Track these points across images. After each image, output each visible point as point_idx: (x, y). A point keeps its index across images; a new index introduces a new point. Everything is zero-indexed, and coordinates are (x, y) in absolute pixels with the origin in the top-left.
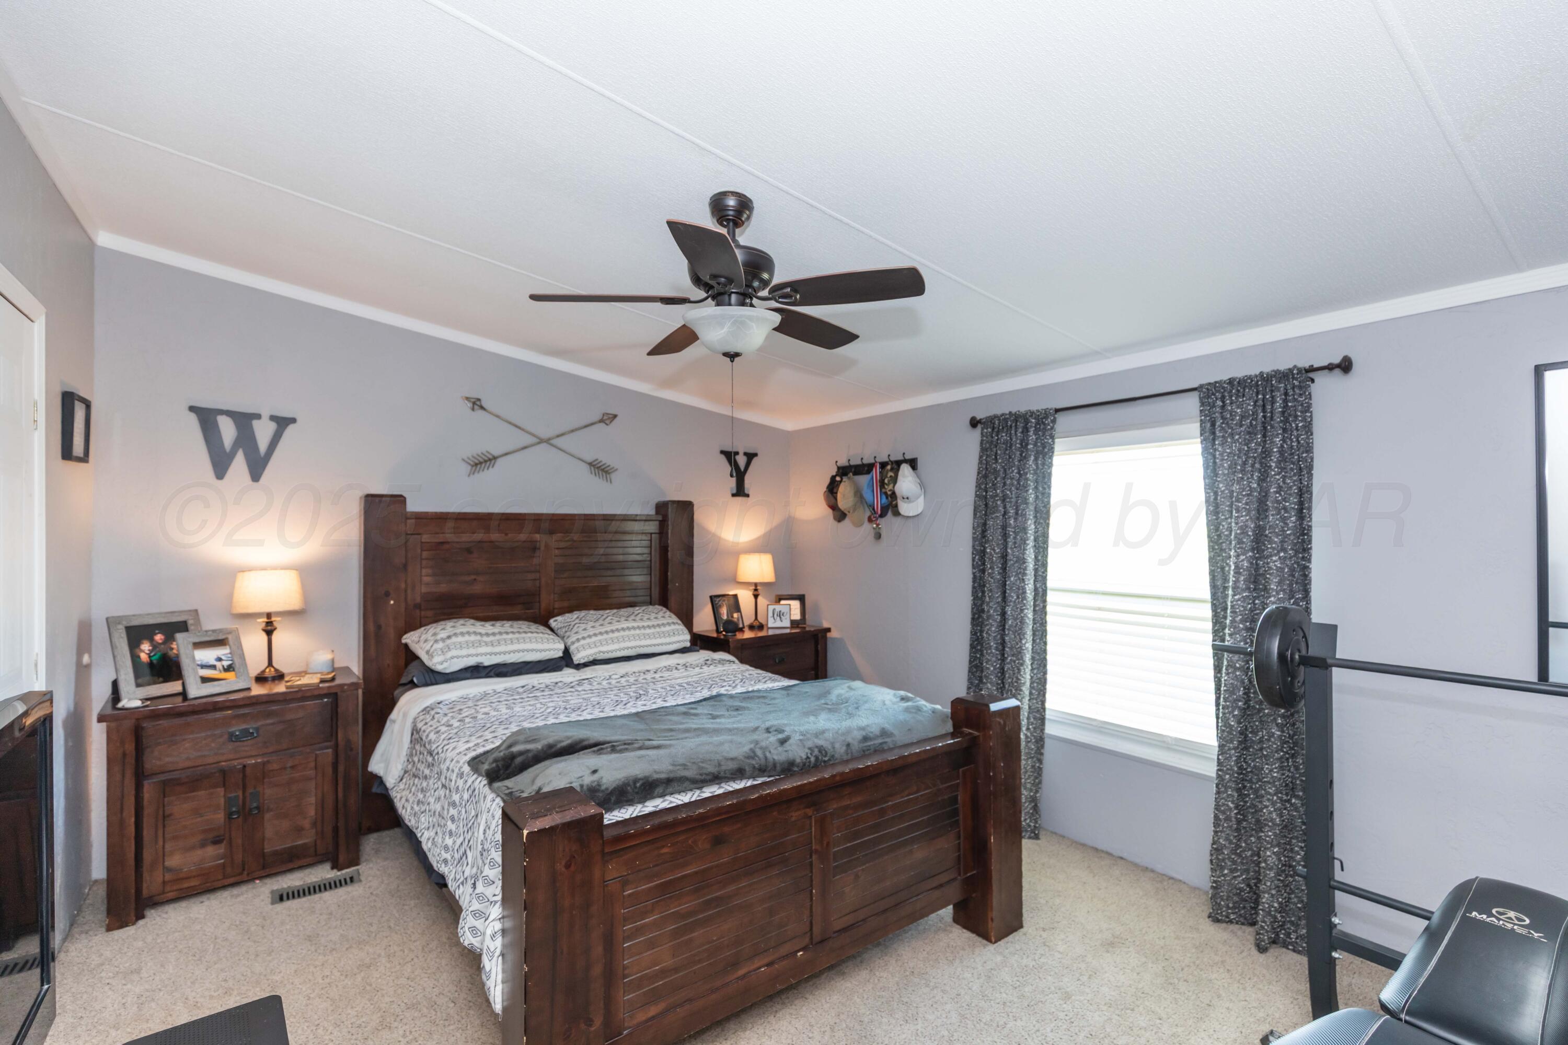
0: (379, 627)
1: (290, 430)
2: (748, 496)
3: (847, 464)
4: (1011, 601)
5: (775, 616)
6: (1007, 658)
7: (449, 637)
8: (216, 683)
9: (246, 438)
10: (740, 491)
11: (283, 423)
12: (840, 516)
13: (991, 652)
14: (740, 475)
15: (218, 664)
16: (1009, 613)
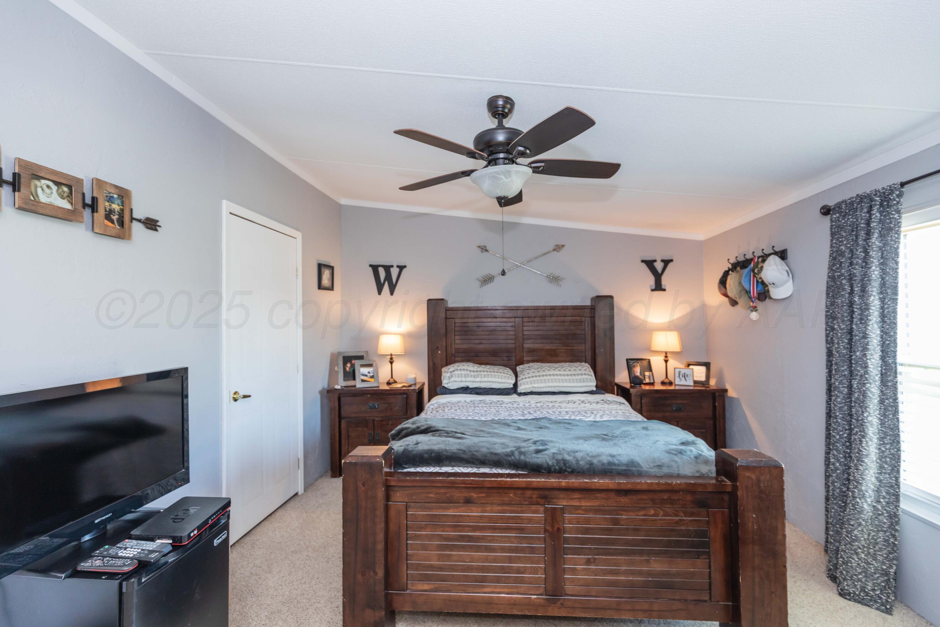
0: (434, 364)
1: (404, 271)
2: (664, 290)
3: (736, 261)
4: (857, 375)
5: (681, 376)
6: (853, 429)
7: (454, 371)
8: (366, 383)
9: (388, 277)
10: (658, 287)
11: (401, 268)
12: (734, 303)
13: (837, 422)
14: (658, 276)
15: (368, 375)
16: (855, 386)
